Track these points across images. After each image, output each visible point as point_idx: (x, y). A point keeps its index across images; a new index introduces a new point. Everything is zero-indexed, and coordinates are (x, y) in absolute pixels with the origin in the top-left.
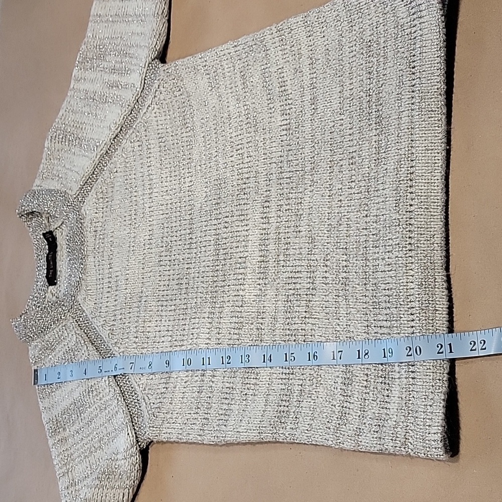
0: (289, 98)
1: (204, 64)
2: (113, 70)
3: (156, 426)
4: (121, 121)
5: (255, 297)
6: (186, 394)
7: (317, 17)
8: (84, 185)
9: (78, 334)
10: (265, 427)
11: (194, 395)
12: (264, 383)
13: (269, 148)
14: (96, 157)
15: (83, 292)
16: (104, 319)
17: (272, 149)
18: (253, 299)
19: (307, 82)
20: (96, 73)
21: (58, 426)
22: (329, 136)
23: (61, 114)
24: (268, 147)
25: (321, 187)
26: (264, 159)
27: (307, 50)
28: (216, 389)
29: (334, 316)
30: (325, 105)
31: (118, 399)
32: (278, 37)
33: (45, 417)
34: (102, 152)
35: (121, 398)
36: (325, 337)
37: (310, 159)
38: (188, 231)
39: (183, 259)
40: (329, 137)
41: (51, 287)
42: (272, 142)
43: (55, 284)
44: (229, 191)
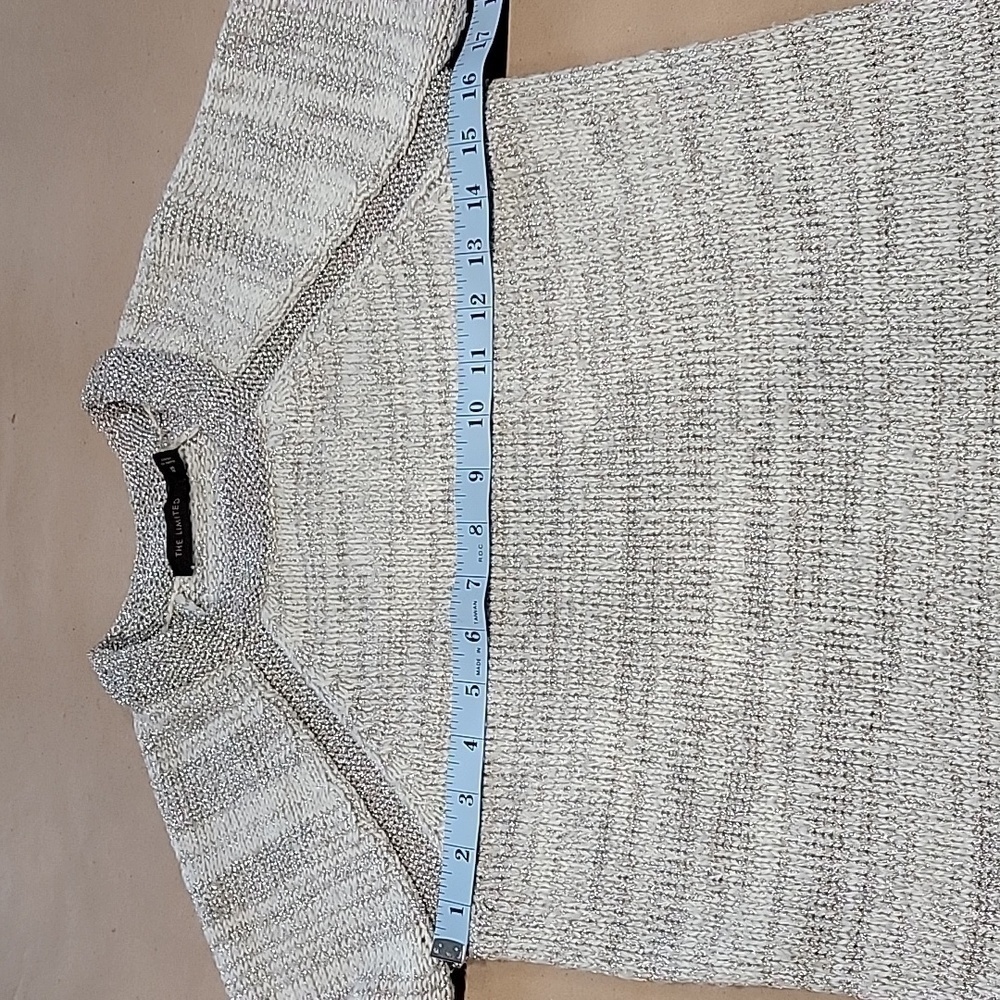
0: (819, 209)
1: (583, 98)
2: (322, 78)
3: (492, 933)
4: (355, 211)
5: (737, 666)
6: (563, 863)
7: (898, 21)
8: (260, 351)
9: (269, 700)
10: (778, 961)
11: (584, 868)
12: (766, 860)
13: (766, 323)
14: (292, 291)
15: (272, 603)
16: (336, 671)
17: (772, 327)
18: (733, 671)
19: (867, 177)
20: (270, 80)
21: (226, 896)
22: (929, 315)
23: (180, 168)
24: (763, 320)
25: (911, 432)
26: (752, 348)
27: (868, 98)
28: (641, 860)
29: (947, 732)
30: (918, 240)
31: (386, 859)
32: (788, 57)
33: (190, 876)
34: (306, 280)
35: (394, 858)
36: (923, 775)
37: (879, 365)
38: (551, 494)
39: (538, 557)
40: (931, 319)
41: (178, 580)
42: (773, 312)
43: (190, 573)
44: (659, 414)
